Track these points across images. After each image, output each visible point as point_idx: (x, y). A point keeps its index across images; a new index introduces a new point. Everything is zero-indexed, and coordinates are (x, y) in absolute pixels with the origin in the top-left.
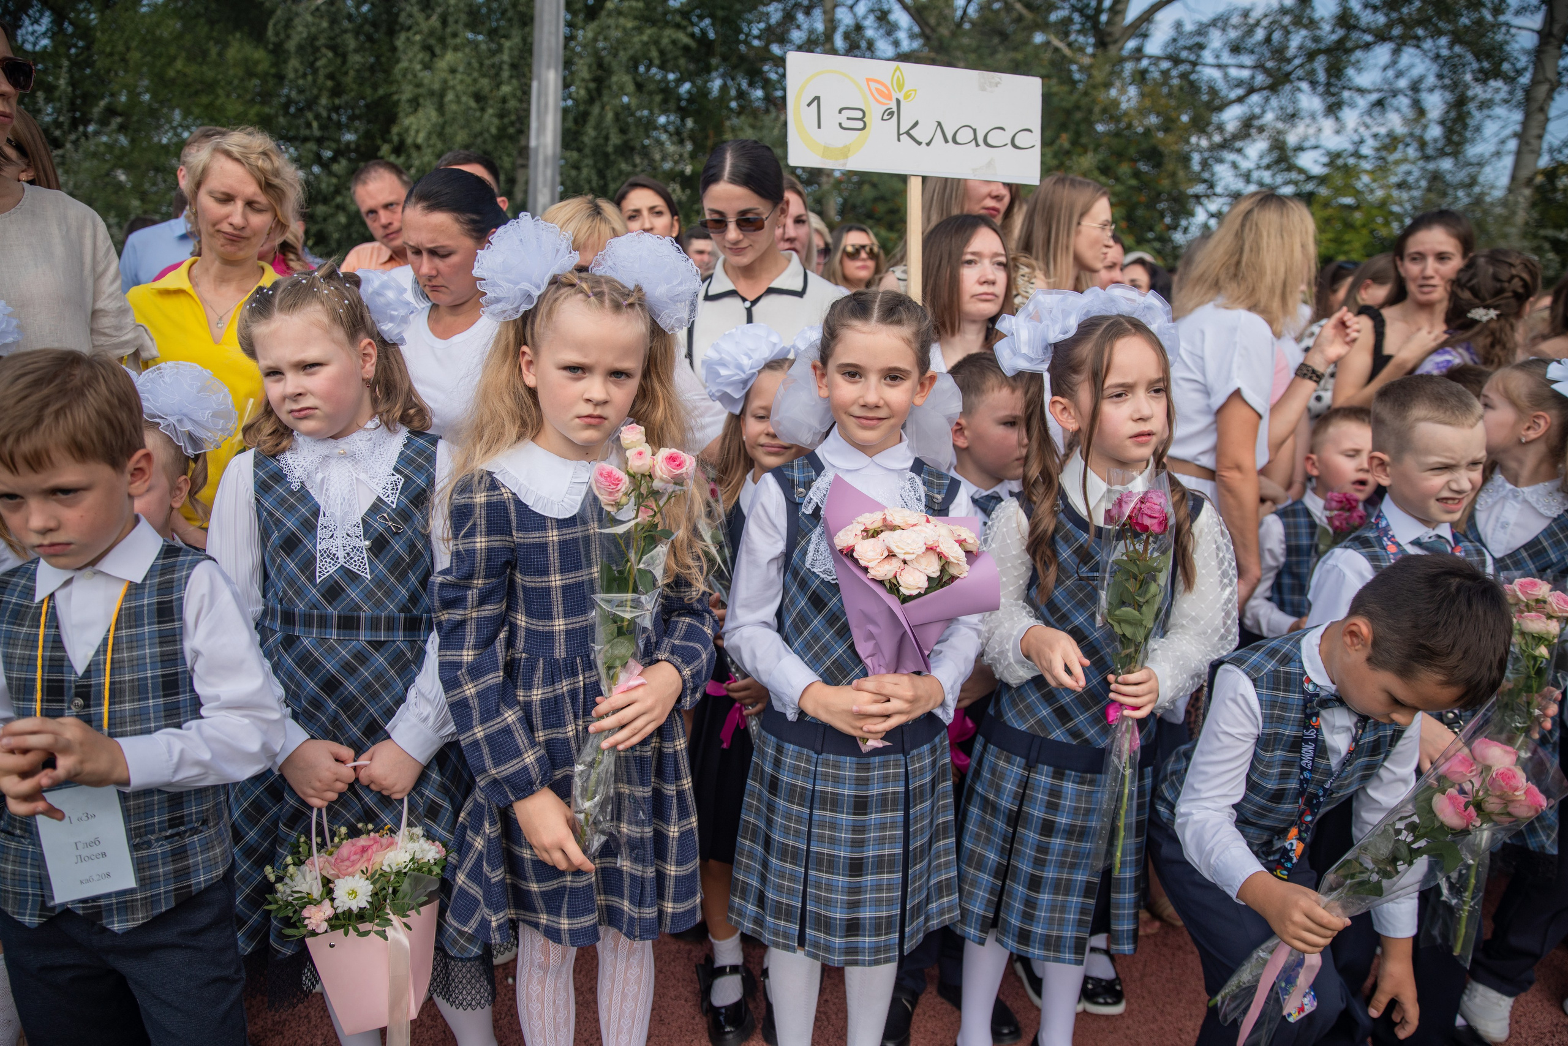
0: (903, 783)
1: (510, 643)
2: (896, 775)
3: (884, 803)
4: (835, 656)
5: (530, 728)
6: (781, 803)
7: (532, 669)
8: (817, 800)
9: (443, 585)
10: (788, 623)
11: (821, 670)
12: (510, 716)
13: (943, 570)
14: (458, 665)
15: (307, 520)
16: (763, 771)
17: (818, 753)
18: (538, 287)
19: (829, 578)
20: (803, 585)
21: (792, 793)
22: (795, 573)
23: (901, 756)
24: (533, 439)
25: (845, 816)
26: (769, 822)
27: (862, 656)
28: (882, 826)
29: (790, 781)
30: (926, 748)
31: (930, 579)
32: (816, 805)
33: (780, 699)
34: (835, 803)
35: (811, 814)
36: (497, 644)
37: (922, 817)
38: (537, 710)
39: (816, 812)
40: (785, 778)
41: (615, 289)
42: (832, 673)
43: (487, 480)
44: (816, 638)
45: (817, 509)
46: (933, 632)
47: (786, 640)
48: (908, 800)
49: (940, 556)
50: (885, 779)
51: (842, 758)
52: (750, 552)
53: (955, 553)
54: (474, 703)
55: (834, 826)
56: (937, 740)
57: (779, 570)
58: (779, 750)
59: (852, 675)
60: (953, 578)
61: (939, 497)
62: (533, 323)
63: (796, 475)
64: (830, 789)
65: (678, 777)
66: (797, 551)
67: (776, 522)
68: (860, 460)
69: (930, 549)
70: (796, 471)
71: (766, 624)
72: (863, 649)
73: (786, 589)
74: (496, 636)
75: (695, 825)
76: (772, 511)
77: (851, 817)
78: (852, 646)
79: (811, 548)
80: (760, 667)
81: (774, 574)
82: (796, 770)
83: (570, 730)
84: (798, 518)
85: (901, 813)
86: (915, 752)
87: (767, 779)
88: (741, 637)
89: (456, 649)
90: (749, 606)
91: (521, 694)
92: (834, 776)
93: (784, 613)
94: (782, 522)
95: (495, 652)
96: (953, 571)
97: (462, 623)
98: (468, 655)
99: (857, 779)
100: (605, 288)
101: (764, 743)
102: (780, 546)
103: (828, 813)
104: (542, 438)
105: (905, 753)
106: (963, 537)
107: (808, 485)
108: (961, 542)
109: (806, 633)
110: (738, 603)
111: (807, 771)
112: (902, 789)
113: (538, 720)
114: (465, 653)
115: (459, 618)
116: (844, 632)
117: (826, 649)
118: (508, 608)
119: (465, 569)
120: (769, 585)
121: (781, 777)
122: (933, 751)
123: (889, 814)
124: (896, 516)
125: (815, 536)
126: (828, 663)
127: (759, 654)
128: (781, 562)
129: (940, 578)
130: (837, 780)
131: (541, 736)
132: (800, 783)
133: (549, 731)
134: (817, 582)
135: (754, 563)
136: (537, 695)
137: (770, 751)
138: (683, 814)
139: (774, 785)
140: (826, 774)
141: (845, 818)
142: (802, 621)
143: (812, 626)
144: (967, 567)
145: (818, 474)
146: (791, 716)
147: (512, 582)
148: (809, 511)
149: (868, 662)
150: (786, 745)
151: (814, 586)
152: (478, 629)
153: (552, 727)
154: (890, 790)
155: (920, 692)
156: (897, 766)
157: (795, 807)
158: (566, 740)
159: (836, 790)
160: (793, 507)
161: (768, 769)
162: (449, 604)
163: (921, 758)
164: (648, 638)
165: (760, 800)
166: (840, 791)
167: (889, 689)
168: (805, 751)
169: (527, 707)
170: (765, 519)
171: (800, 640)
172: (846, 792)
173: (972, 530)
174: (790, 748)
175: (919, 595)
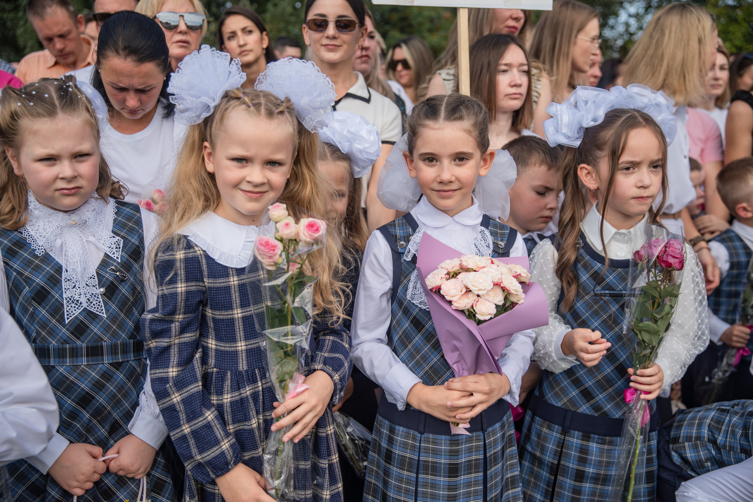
0: (482, 452)
1: (204, 361)
2: (477, 447)
3: (470, 467)
4: (432, 363)
5: (224, 423)
6: (394, 469)
7: (222, 380)
8: (421, 467)
9: (152, 321)
10: (396, 338)
11: (422, 373)
12: (210, 415)
13: (506, 298)
14: (165, 380)
15: (52, 276)
16: (380, 445)
17: (422, 433)
18: (214, 100)
19: (424, 307)
20: (406, 312)
21: (403, 463)
22: (400, 304)
23: (480, 433)
24: (214, 211)
25: (442, 479)
26: (386, 484)
27: (450, 363)
28: (468, 484)
29: (401, 453)
30: (498, 425)
31: (497, 306)
32: (421, 471)
33: (391, 395)
34: (434, 469)
35: (417, 478)
36: (195, 362)
37: (496, 477)
38: (227, 409)
39: (420, 476)
40: (397, 451)
41: (271, 101)
42: (430, 375)
43: (183, 243)
44: (418, 350)
45: (414, 258)
46: (501, 342)
47: (395, 350)
48: (486, 464)
49: (504, 289)
50: (470, 450)
51: (439, 437)
52: (366, 289)
53: (514, 286)
54: (181, 408)
55: (434, 486)
56: (505, 418)
57: (388, 301)
58: (392, 430)
59: (445, 376)
60: (513, 304)
61: (502, 244)
62: (211, 127)
63: (398, 231)
64: (430, 459)
65: (329, 454)
66: (400, 288)
67: (385, 267)
68: (444, 220)
69: (496, 285)
70: (397, 228)
71: (380, 340)
72: (451, 358)
73: (393, 314)
74: (193, 357)
75: (341, 489)
76: (382, 259)
77: (447, 479)
78: (443, 356)
79: (411, 285)
80: (377, 373)
81: (385, 304)
82: (405, 445)
83: (254, 423)
84: (401, 263)
85: (481, 474)
86: (490, 429)
87: (384, 451)
88: (362, 351)
89: (164, 368)
90: (367, 328)
91: (214, 399)
92: (433, 450)
93: (393, 331)
94: (389, 266)
95: (193, 369)
96: (513, 299)
97: (167, 349)
98: (173, 372)
99: (451, 451)
100: (263, 100)
101: (381, 425)
102: (388, 285)
103: (430, 477)
104: (220, 209)
105: (483, 430)
106: (518, 273)
107: (407, 240)
108: (517, 277)
109: (410, 347)
110: (359, 326)
111: (413, 446)
112: (482, 457)
113: (228, 417)
114: (171, 370)
115: (165, 344)
116: (437, 346)
117: (425, 358)
118: (201, 335)
119: (169, 308)
120: (381, 312)
121: (394, 450)
122: (502, 427)
123: (473, 475)
124: (470, 261)
125: (413, 276)
126: (427, 368)
127: (376, 363)
128: (389, 295)
129: (504, 305)
130: (436, 453)
131: (231, 428)
132: (408, 455)
133: (238, 425)
134: (417, 310)
135: (370, 297)
136: (227, 398)
137: (385, 431)
138: (333, 481)
139: (389, 457)
140: (427, 449)
141: (442, 480)
142: (406, 339)
143: (414, 341)
144: (523, 296)
145: (414, 231)
146: (401, 407)
147: (204, 317)
148: (409, 259)
149: (455, 367)
150: (397, 427)
151: (415, 313)
152: (180, 352)
153: (239, 421)
154: (474, 458)
155: (494, 386)
156: (478, 440)
157: (405, 473)
158: (251, 431)
159: (435, 460)
160: (397, 255)
161: (384, 444)
162: (156, 335)
163: (494, 433)
164: (306, 355)
165: (378, 467)
166: (438, 460)
167: (471, 387)
168: (412, 432)
169: (220, 408)
170: (377, 265)
171: (405, 352)
172: (443, 461)
173: (524, 267)
174: (400, 429)
175: (491, 318)
